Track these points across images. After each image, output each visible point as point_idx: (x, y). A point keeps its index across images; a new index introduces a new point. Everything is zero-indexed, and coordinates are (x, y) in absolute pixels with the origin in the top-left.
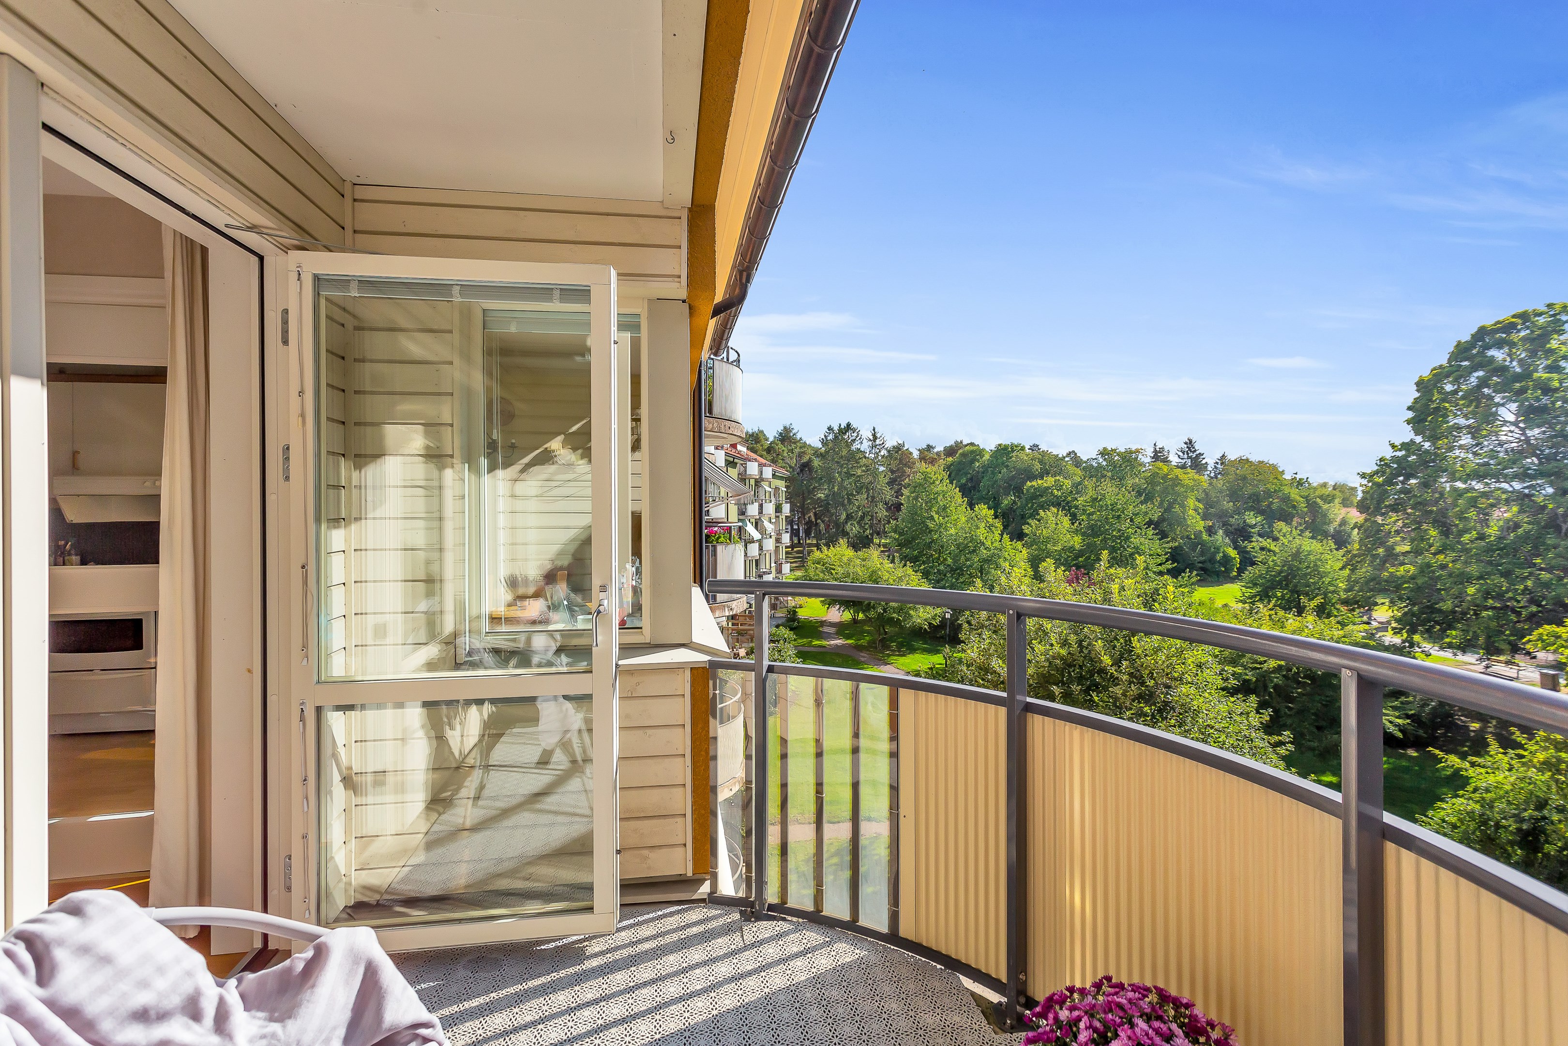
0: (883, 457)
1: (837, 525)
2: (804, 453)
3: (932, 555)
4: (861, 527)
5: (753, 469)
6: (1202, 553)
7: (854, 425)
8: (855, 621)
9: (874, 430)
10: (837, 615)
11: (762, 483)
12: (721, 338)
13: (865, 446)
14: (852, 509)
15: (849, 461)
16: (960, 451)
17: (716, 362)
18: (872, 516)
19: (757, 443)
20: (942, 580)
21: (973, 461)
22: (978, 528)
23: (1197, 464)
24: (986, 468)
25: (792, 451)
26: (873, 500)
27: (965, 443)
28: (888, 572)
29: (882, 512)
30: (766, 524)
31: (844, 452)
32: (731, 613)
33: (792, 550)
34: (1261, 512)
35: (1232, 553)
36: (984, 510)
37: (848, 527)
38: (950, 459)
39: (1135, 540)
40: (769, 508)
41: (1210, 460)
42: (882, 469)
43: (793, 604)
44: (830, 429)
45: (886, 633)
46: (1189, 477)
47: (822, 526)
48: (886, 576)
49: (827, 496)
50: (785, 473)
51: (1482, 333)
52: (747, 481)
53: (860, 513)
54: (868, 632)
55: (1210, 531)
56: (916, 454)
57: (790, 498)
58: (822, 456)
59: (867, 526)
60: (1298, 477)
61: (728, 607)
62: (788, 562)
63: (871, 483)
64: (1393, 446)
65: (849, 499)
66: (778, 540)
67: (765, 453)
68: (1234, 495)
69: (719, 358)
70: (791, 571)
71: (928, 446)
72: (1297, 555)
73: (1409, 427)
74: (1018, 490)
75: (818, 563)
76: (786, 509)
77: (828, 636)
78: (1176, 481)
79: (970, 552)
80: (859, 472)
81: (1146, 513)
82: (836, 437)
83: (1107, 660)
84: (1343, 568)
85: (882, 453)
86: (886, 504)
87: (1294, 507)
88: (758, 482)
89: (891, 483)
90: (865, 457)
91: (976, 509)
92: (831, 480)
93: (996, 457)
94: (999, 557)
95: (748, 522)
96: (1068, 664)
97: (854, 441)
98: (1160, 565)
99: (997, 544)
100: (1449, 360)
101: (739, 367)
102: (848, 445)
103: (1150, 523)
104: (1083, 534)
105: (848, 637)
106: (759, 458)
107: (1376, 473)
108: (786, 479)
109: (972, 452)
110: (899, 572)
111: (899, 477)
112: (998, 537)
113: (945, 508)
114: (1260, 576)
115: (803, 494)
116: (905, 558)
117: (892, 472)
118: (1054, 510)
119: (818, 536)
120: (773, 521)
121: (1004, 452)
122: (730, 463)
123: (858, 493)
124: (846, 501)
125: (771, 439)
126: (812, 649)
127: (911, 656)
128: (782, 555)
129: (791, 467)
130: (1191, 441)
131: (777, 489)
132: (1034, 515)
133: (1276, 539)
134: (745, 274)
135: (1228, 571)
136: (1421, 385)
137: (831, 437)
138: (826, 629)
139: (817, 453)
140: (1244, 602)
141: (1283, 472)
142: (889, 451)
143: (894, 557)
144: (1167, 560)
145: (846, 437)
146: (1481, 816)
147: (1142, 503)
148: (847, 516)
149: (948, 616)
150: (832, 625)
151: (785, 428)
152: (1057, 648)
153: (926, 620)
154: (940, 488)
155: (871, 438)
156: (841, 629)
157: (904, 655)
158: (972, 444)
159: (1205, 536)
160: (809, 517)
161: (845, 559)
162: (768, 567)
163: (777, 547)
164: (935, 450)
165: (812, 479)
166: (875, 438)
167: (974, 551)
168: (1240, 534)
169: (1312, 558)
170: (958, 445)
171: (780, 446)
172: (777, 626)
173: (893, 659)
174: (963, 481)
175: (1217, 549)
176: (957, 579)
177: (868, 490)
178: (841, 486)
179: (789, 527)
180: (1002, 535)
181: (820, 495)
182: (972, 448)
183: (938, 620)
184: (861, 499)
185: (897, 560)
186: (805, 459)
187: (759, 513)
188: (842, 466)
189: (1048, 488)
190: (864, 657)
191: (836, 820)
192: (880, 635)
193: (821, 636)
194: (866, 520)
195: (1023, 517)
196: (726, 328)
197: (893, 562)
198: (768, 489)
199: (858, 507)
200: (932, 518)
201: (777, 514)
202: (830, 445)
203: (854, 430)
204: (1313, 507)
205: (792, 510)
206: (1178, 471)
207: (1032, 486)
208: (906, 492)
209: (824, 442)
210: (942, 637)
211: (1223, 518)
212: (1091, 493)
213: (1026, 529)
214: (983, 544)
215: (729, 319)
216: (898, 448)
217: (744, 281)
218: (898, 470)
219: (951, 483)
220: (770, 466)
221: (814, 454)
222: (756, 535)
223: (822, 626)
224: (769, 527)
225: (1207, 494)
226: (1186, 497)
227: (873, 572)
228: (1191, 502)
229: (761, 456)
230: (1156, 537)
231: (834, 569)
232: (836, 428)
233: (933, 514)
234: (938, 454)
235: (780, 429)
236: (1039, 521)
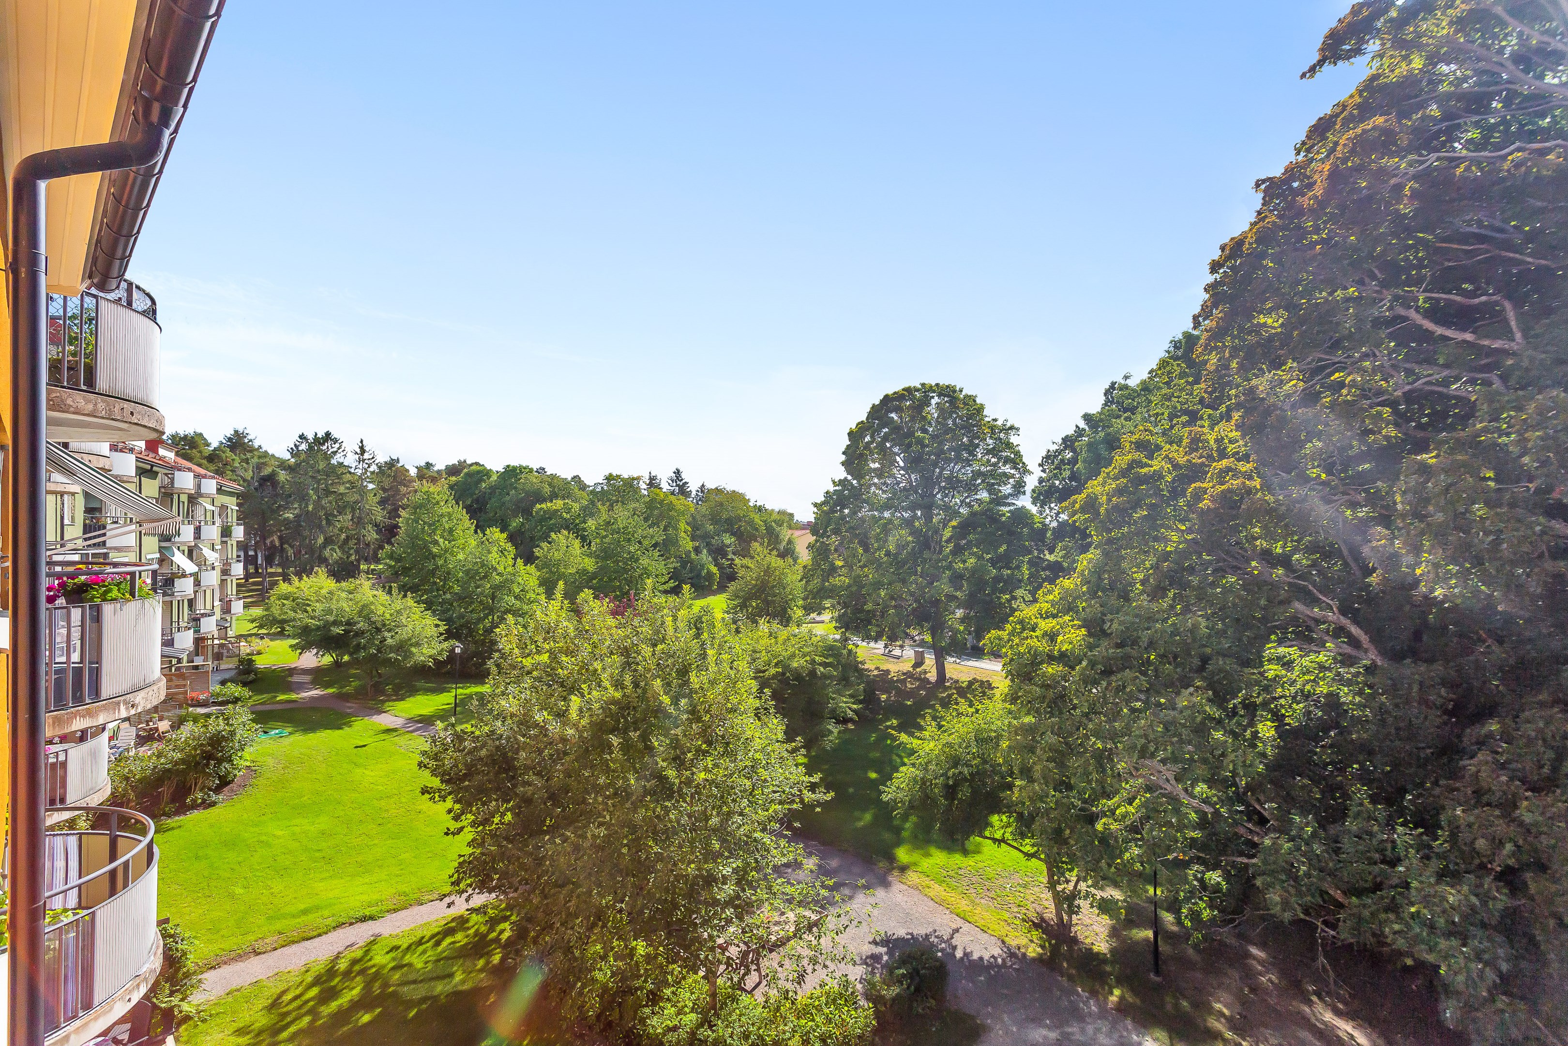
0: (373, 473)
1: (311, 550)
2: (264, 464)
3: (435, 583)
4: (343, 552)
5: (185, 481)
6: (691, 571)
7: (335, 434)
8: (337, 664)
9: (362, 441)
10: (310, 659)
11: (200, 500)
12: (111, 256)
13: (350, 460)
14: (332, 531)
15: (328, 476)
16: (466, 470)
17: (103, 304)
18: (358, 539)
19: (191, 448)
20: (448, 610)
21: (481, 480)
22: (489, 552)
23: (683, 490)
24: (493, 489)
25: (247, 461)
26: (359, 522)
27: (469, 462)
28: (382, 605)
29: (372, 535)
30: (207, 552)
31: (322, 465)
32: (133, 712)
33: (247, 580)
34: (733, 534)
35: (714, 569)
36: (496, 534)
37: (327, 553)
38: (454, 479)
39: (644, 562)
40: (212, 532)
41: (693, 487)
42: (371, 486)
43: (248, 651)
44: (302, 437)
45: (380, 675)
46: (679, 502)
47: (290, 552)
48: (380, 610)
49: (297, 516)
50: (238, 488)
51: (886, 399)
52: (176, 497)
53: (343, 536)
54: (355, 676)
55: (697, 550)
56: (413, 472)
57: (242, 518)
58: (290, 469)
59: (352, 551)
60: (758, 504)
61: (126, 703)
62: (240, 599)
63: (357, 502)
64: (834, 482)
65: (327, 520)
66: (225, 572)
67: (205, 462)
68: (715, 519)
69: (112, 296)
70: (244, 607)
71: (427, 463)
72: (768, 571)
73: (843, 468)
74: (527, 512)
75: (287, 598)
76: (239, 532)
77: (300, 687)
78: (671, 507)
79: (481, 579)
80: (342, 489)
81: (652, 537)
82: (311, 448)
83: (666, 700)
84: (801, 580)
85: (371, 469)
86: (376, 526)
87: (757, 529)
88: (193, 499)
89: (382, 502)
90: (350, 473)
91: (488, 532)
92: (303, 498)
93: (504, 479)
94: (513, 582)
95: (176, 551)
96: (624, 706)
97: (335, 453)
98: (664, 583)
99: (510, 569)
100: (867, 418)
101: (154, 320)
102: (327, 457)
103: (655, 546)
104: (597, 557)
105: (327, 686)
106: (195, 467)
107: (823, 503)
108: (238, 496)
109: (479, 472)
110: (398, 604)
111: (393, 496)
112: (511, 562)
113: (451, 531)
114: (741, 590)
115: (263, 513)
116: (405, 590)
117: (384, 490)
118: (565, 532)
119: (284, 564)
120: (218, 547)
121: (512, 473)
122: (146, 471)
123: (340, 513)
124: (324, 522)
125: (215, 444)
126: (279, 707)
127: (412, 699)
128: (231, 589)
129: (244, 480)
130: (678, 471)
131: (224, 508)
132: (546, 537)
133: (752, 558)
134: (156, 108)
135: (711, 585)
136: (851, 434)
137: (303, 447)
138: (296, 679)
139: (283, 464)
140: (728, 612)
141: (749, 500)
142: (380, 467)
143: (390, 587)
144: (670, 579)
145: (324, 448)
146: (922, 779)
147: (650, 527)
148: (326, 539)
149: (458, 650)
150: (305, 672)
151: (236, 432)
152: (611, 690)
153: (430, 657)
154: (445, 510)
155: (358, 451)
156: (318, 676)
157: (402, 699)
158: (477, 464)
159: (693, 556)
160: (272, 542)
161: (324, 592)
162: (209, 606)
163: (222, 580)
164: (436, 469)
165: (276, 495)
166: (363, 450)
167: (485, 577)
168: (719, 552)
169: (777, 573)
170: (462, 464)
171: (229, 453)
172: (223, 683)
173: (388, 705)
174: (469, 502)
175: (703, 566)
176: (466, 608)
177: (353, 510)
178: (317, 503)
179: (242, 554)
180: (515, 559)
181: (287, 515)
182: (478, 468)
183: (445, 655)
184: (345, 519)
185: (395, 591)
186: (267, 471)
187: (195, 538)
188: (318, 482)
189: (558, 510)
190: (350, 708)
191: (315, 933)
192: (372, 678)
193: (289, 688)
194: (351, 543)
195: (532, 539)
196: (119, 232)
197: (390, 592)
198: (209, 507)
199: (341, 530)
200: (436, 543)
201: (224, 539)
202: (303, 456)
203: (335, 441)
204: (770, 531)
205: (247, 533)
206: (672, 498)
207: (541, 509)
208: (403, 513)
209: (295, 452)
210: (448, 673)
211: (706, 538)
212: (605, 516)
213: (537, 552)
214: (495, 569)
215: (125, 213)
216: (392, 464)
217: (155, 117)
218: (391, 488)
219: (457, 503)
220: (213, 478)
221: (279, 466)
222: (190, 567)
223: (291, 675)
224: (212, 556)
225: (694, 518)
226: (678, 521)
227: (363, 606)
228: (682, 525)
229: (200, 465)
230: (661, 558)
231: (309, 605)
232: (310, 437)
233: (437, 538)
234: (439, 472)
235: (230, 433)
236: (550, 543)
